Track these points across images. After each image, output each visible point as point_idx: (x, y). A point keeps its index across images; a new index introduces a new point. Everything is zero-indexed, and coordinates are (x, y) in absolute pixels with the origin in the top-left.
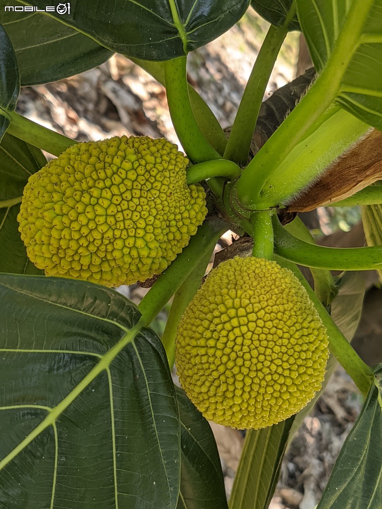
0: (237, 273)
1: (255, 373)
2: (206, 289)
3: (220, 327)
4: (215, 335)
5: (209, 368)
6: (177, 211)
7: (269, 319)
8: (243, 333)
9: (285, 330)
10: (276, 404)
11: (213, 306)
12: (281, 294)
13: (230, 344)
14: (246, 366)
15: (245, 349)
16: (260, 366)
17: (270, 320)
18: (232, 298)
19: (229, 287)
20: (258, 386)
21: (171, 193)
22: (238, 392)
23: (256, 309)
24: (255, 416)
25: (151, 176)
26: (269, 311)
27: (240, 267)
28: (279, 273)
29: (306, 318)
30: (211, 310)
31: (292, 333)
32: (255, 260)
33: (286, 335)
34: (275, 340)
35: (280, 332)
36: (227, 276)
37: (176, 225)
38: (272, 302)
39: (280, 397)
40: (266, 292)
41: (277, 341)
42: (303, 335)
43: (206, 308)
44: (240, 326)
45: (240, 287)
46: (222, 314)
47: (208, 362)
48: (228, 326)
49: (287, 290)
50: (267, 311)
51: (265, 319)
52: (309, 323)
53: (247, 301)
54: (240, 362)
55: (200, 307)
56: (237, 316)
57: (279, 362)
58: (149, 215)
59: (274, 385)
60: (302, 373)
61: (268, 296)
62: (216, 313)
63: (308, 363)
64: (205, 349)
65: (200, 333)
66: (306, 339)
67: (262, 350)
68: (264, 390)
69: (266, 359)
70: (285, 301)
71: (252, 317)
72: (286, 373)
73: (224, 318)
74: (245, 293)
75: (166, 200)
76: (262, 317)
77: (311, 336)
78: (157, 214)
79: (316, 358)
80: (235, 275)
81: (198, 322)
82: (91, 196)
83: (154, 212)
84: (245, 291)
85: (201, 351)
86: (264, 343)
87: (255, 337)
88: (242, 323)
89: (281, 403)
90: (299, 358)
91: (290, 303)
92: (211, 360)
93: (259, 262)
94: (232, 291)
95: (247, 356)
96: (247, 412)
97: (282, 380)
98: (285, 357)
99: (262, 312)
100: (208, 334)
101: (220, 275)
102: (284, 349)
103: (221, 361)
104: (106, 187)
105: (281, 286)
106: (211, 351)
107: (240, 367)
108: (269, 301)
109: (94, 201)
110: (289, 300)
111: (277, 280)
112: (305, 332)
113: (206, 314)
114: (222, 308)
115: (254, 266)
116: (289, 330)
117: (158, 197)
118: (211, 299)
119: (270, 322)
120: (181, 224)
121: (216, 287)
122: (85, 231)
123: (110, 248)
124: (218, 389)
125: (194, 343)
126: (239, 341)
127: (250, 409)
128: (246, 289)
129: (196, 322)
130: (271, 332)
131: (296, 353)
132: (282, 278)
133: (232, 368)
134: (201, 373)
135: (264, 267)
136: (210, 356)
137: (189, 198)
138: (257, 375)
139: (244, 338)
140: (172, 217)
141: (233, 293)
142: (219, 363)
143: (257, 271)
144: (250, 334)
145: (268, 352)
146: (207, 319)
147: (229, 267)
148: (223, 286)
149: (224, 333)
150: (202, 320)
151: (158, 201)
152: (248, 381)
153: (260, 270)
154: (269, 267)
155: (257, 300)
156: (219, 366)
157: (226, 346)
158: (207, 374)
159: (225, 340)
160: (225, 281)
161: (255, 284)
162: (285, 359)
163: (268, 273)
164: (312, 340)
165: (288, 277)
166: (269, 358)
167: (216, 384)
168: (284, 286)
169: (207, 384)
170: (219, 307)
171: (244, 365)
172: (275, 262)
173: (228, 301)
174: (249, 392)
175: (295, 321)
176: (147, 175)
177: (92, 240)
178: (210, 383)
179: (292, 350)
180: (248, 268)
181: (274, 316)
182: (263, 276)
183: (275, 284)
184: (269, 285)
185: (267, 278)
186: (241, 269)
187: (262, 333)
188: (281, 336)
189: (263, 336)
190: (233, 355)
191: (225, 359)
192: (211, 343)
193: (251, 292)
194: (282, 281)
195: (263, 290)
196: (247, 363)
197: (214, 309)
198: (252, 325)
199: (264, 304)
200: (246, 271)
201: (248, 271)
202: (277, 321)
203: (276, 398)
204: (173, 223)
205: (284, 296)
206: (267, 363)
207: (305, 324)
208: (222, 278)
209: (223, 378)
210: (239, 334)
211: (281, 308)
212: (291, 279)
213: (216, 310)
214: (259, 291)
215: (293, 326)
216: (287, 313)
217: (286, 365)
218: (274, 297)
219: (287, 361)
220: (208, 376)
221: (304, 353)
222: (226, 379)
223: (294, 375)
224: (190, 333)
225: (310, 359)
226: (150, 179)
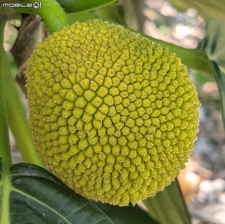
0: (53, 60)
1: (144, 140)
2: (36, 97)
3: (80, 125)
4: (81, 134)
5: (98, 168)
7: (119, 81)
8: (106, 113)
9: (140, 80)
10: (180, 150)
11: (57, 110)
12: (109, 49)
13: (102, 132)
14: (131, 140)
15: (119, 125)
16: (143, 130)
17: (121, 81)
18: (69, 89)
19: (57, 80)
20: (155, 149)
22: (142, 168)
23: (101, 82)
24: (169, 174)
26: (114, 74)
27: (51, 52)
28: (90, 30)
29: (147, 53)
30: (58, 115)
31: (147, 77)
32: (59, 35)
33: (145, 83)
34: (138, 96)
35: (137, 86)
36: (46, 70)
38: (109, 63)
39: (179, 140)
40: (95, 58)
41: (141, 95)
42: (158, 71)
43: (52, 116)
44: (98, 109)
45: (67, 72)
46: (72, 110)
47: (93, 164)
48: (87, 118)
49: (111, 41)
50: (111, 75)
51: (116, 84)
52: (153, 54)
53: (86, 81)
54: (123, 141)
55: (44, 119)
56: (88, 102)
57: (157, 113)
59: (167, 136)
60: (183, 105)
61: (100, 61)
62: (66, 114)
63: (180, 92)
64: (81, 153)
65: (65, 144)
66: (163, 72)
67: (134, 114)
68: (163, 147)
69: (144, 120)
70: (119, 53)
71: (103, 92)
72: (170, 116)
73: (77, 113)
74: (78, 74)
76: (111, 84)
77: (164, 65)
79: (183, 82)
80: (52, 64)
81: (55, 135)
84: (76, 73)
85: (79, 160)
86: (132, 107)
87: (120, 107)
88: (98, 105)
89: (183, 145)
90: (170, 94)
91: (124, 51)
92: (95, 159)
93: (65, 34)
94: (64, 82)
95: (126, 131)
96: (160, 176)
97: (171, 126)
98: (159, 104)
99: (108, 80)
100: (73, 139)
101: (37, 74)
102: (153, 98)
103: (104, 153)
105: (103, 41)
106: (89, 152)
107: (127, 145)
108: (105, 64)
110: (121, 48)
111: (94, 38)
112: (157, 66)
113: (56, 122)
114: (68, 105)
115: (63, 42)
116: (144, 77)
118: (50, 104)
119: (122, 83)
121: (44, 89)
124: (121, 179)
125: (66, 157)
126: (108, 123)
127: (160, 172)
128: (75, 70)
129: (53, 136)
130: (130, 92)
131: (166, 92)
132: (97, 33)
133: (120, 153)
134: (94, 177)
135: (73, 35)
136: (90, 158)
138: (147, 140)
139: (110, 117)
141: (66, 83)
142: (104, 157)
143: (70, 44)
144: (113, 109)
145: (141, 111)
146: (61, 126)
147: (40, 60)
148: (51, 83)
149: (88, 127)
150: (58, 130)
152: (143, 152)
153: (72, 41)
154: (77, 32)
155: (94, 72)
156: (106, 159)
157: (99, 137)
158: (100, 174)
159: (94, 132)
160: (48, 76)
161: (79, 58)
162: (160, 106)
163: (82, 38)
164: (168, 68)
165: (101, 27)
166: (147, 117)
167: (116, 176)
168: (105, 39)
169: (107, 182)
170: (64, 106)
171: (128, 141)
172: (77, 23)
173: (68, 95)
174: (151, 160)
175: (141, 63)
178: (110, 179)
179: (160, 93)
180: (60, 47)
181: (121, 75)
182: (79, 44)
183: (96, 44)
184: (92, 49)
185: (84, 43)
186: (53, 53)
187: (123, 99)
188: (141, 88)
189: (126, 101)
190: (113, 140)
191: (107, 149)
192: (83, 144)
193: (83, 69)
194: (100, 35)
195: (91, 59)
196: (131, 137)
197: (61, 112)
198: (109, 100)
199: (103, 71)
200: (60, 52)
201: (61, 51)
202: (127, 77)
203: (177, 145)
205: (114, 48)
206: (148, 122)
207: (152, 60)
208: (43, 76)
209: (118, 167)
210: (103, 117)
211: (121, 62)
212: (104, 28)
213: (63, 112)
214: (88, 62)
215: (144, 70)
216: (129, 62)
217: (165, 110)
218: (107, 57)
219: (163, 106)
220: (102, 175)
221: (171, 86)
222: (122, 166)
223: (178, 112)
224: (56, 150)
225: (178, 87)
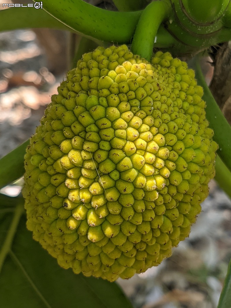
6: (177, 92)
21: (158, 85)
25: (126, 94)
37: (190, 104)
58: (167, 124)
75: (162, 95)
78: (170, 115)
82: (108, 174)
83: (166, 116)
104: (109, 151)
109: (116, 175)
117: (154, 101)
120: (190, 98)
122: (141, 207)
123: (174, 191)
137: (169, 71)
140: (180, 102)
151: (158, 104)
176: (124, 97)
177: (153, 205)
204: (186, 105)
226: (130, 97)
